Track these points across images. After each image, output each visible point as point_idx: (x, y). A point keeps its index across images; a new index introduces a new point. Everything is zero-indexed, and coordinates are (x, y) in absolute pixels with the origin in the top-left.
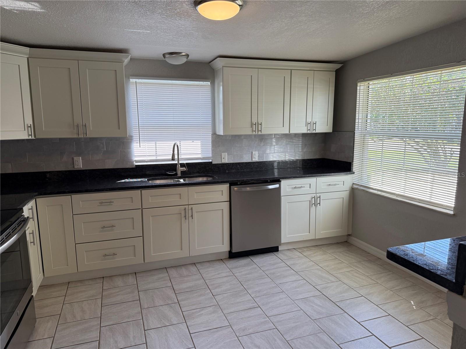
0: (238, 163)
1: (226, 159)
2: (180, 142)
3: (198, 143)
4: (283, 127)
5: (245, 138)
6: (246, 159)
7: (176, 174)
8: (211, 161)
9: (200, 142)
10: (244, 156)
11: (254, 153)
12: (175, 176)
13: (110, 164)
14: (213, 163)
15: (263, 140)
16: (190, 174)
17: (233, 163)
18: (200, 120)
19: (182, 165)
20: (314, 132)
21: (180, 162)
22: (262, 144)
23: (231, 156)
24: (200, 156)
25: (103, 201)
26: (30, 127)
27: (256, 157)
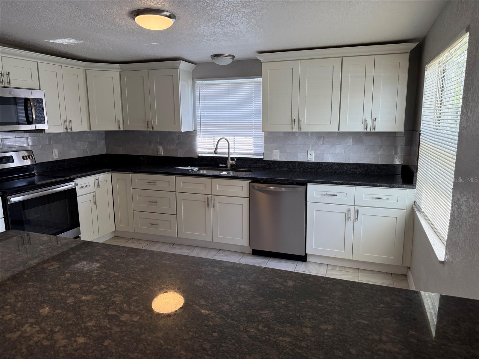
0: (290, 161)
1: (278, 156)
2: (234, 137)
3: (250, 139)
4: (331, 124)
5: (300, 136)
6: (300, 158)
7: (226, 167)
8: (262, 157)
9: (252, 138)
10: (299, 155)
11: (309, 152)
12: (225, 169)
13: (181, 154)
14: (265, 159)
15: (322, 139)
16: (242, 167)
17: (285, 161)
18: (253, 117)
19: (232, 159)
20: (374, 131)
21: (231, 156)
22: (321, 142)
23: (284, 153)
24: (251, 152)
25: (151, 181)
26: (119, 121)
27: (312, 157)
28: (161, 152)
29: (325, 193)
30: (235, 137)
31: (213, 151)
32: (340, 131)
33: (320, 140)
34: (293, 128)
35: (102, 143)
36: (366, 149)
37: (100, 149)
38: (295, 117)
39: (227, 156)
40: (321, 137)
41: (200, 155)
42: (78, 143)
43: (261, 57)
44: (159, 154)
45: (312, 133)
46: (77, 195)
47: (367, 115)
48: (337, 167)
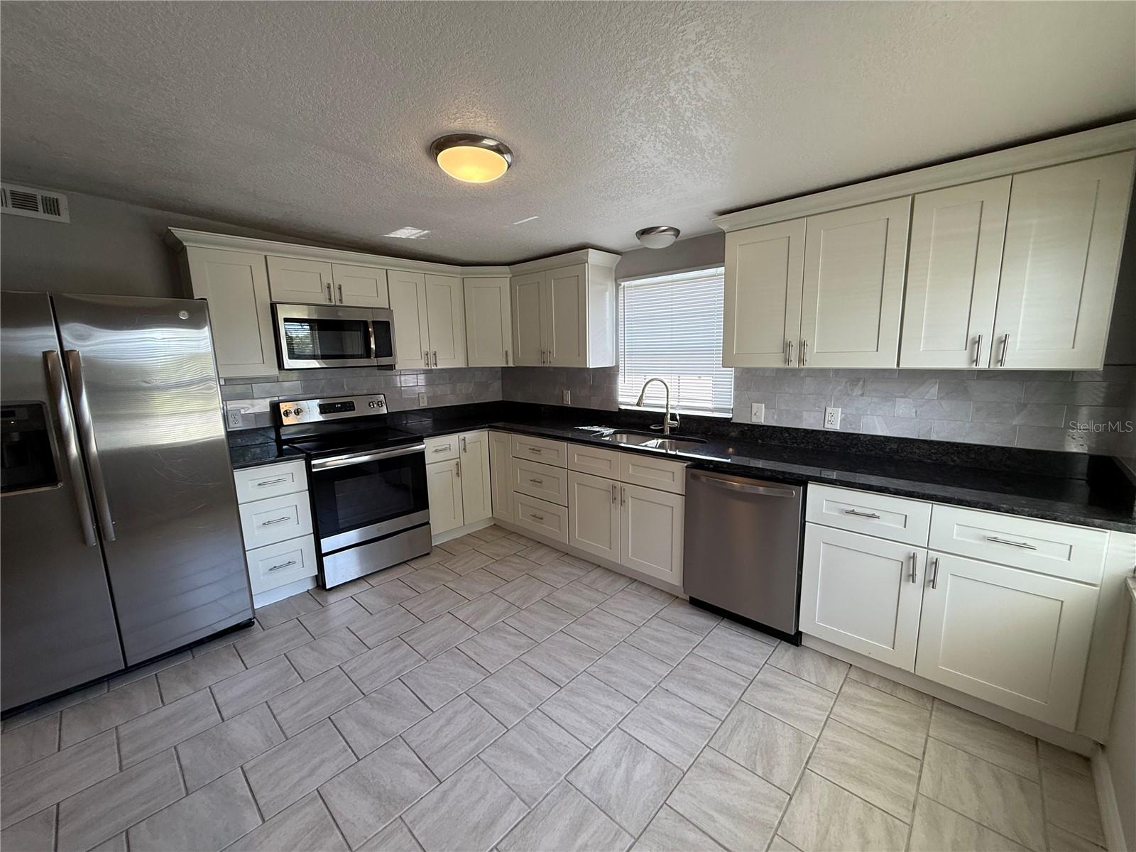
0: (786, 428)
1: (760, 415)
2: (679, 377)
3: (708, 381)
4: (877, 351)
5: (808, 376)
6: (809, 421)
7: (662, 431)
8: (729, 416)
9: (711, 378)
10: (805, 415)
11: (829, 410)
12: (659, 434)
14: (735, 421)
15: (861, 383)
16: (691, 433)
17: (774, 427)
18: (713, 340)
19: (673, 417)
20: (999, 367)
21: (671, 411)
22: (857, 391)
23: (774, 411)
24: (710, 406)
25: (535, 448)
26: (507, 352)
27: (835, 421)
28: (568, 401)
29: (850, 508)
30: (681, 378)
31: (636, 401)
32: (900, 366)
33: (857, 385)
34: (787, 360)
35: (497, 385)
36: (978, 410)
37: (493, 394)
38: (793, 337)
39: (664, 411)
40: (858, 380)
41: (623, 407)
42: (459, 384)
43: (724, 224)
44: (564, 402)
45: (837, 371)
46: (426, 463)
47: (982, 328)
48: (894, 446)
